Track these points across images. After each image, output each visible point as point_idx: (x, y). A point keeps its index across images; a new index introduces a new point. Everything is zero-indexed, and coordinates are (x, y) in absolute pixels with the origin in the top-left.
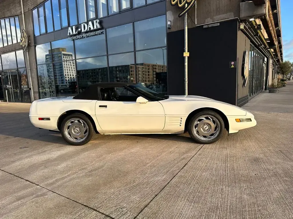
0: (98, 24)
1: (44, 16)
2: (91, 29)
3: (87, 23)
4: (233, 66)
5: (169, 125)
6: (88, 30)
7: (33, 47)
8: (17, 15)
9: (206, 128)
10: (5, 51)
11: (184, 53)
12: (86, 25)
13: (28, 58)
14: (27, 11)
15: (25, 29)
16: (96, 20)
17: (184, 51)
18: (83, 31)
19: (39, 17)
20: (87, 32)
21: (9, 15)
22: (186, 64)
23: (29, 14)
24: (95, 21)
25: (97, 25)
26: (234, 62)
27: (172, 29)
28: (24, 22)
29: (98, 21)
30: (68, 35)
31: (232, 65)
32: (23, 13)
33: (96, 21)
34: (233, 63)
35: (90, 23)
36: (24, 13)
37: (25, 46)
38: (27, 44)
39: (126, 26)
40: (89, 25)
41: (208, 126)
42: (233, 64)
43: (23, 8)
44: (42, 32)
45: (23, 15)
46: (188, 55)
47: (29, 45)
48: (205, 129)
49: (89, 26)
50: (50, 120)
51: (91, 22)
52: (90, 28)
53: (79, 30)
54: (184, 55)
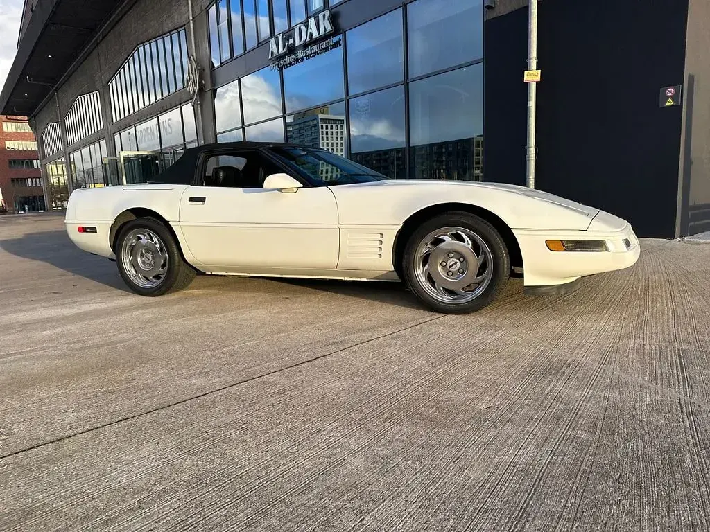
0: (328, 22)
1: (228, 20)
2: (314, 37)
3: (306, 23)
4: (670, 102)
5: (350, 253)
6: (308, 39)
7: (209, 95)
8: (183, 24)
9: (453, 265)
10: (165, 108)
11: (526, 72)
12: (303, 28)
13: (200, 118)
14: (198, 11)
15: (194, 54)
16: (323, 13)
17: (526, 67)
18: (297, 43)
19: (218, 22)
20: (305, 46)
21: (171, 26)
22: (532, 104)
23: (201, 20)
24: (321, 16)
25: (325, 25)
26: (674, 88)
27: (496, 9)
28: (193, 38)
29: (327, 13)
30: (270, 57)
31: (668, 97)
32: (191, 18)
33: (324, 15)
34: (670, 91)
35: (312, 22)
36: (193, 18)
37: (194, 92)
38: (196, 88)
39: (387, 17)
40: (309, 27)
41: (459, 260)
42: (670, 94)
43: (192, 8)
44: (224, 57)
45: (191, 22)
46: (538, 78)
47: (202, 89)
48: (451, 269)
49: (309, 31)
50: (96, 232)
51: (313, 18)
52: (311, 35)
53: (291, 41)
54: (526, 79)
